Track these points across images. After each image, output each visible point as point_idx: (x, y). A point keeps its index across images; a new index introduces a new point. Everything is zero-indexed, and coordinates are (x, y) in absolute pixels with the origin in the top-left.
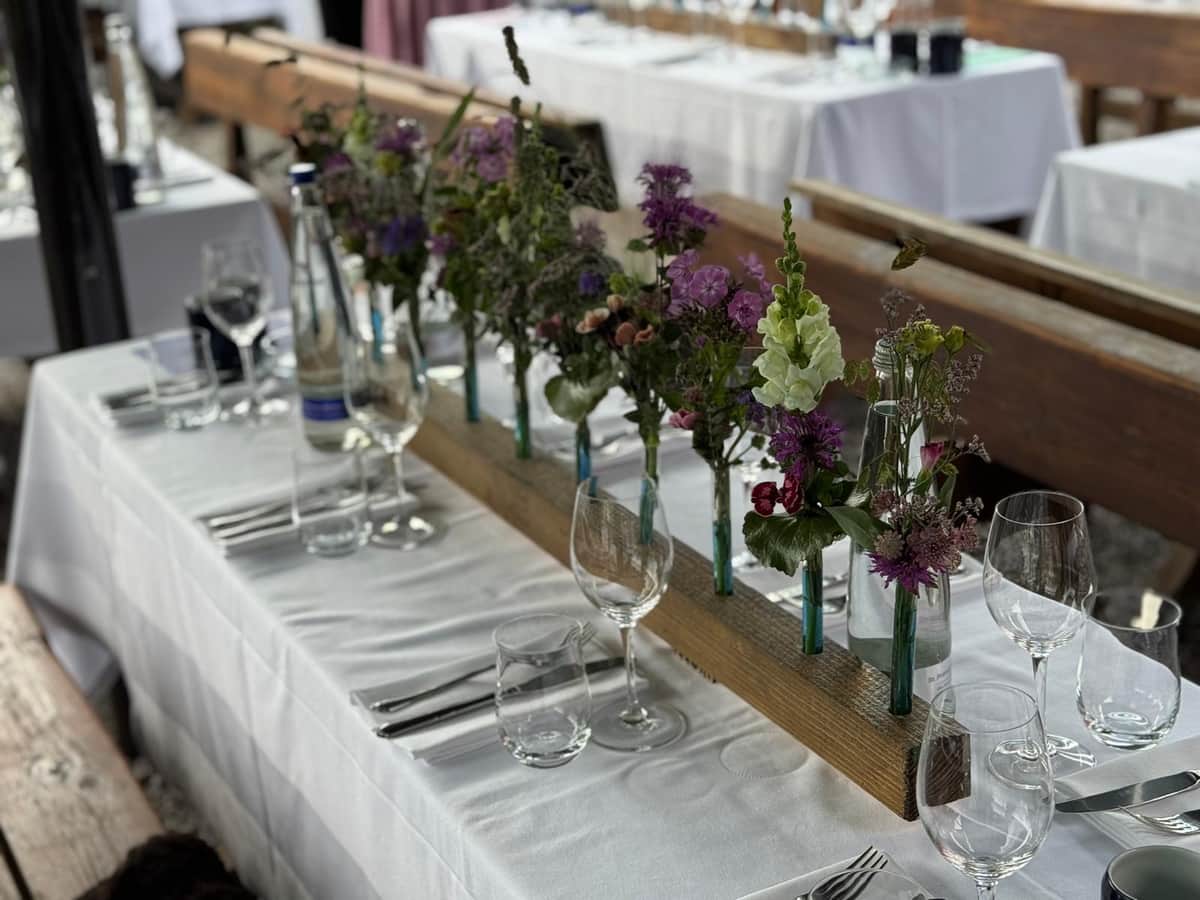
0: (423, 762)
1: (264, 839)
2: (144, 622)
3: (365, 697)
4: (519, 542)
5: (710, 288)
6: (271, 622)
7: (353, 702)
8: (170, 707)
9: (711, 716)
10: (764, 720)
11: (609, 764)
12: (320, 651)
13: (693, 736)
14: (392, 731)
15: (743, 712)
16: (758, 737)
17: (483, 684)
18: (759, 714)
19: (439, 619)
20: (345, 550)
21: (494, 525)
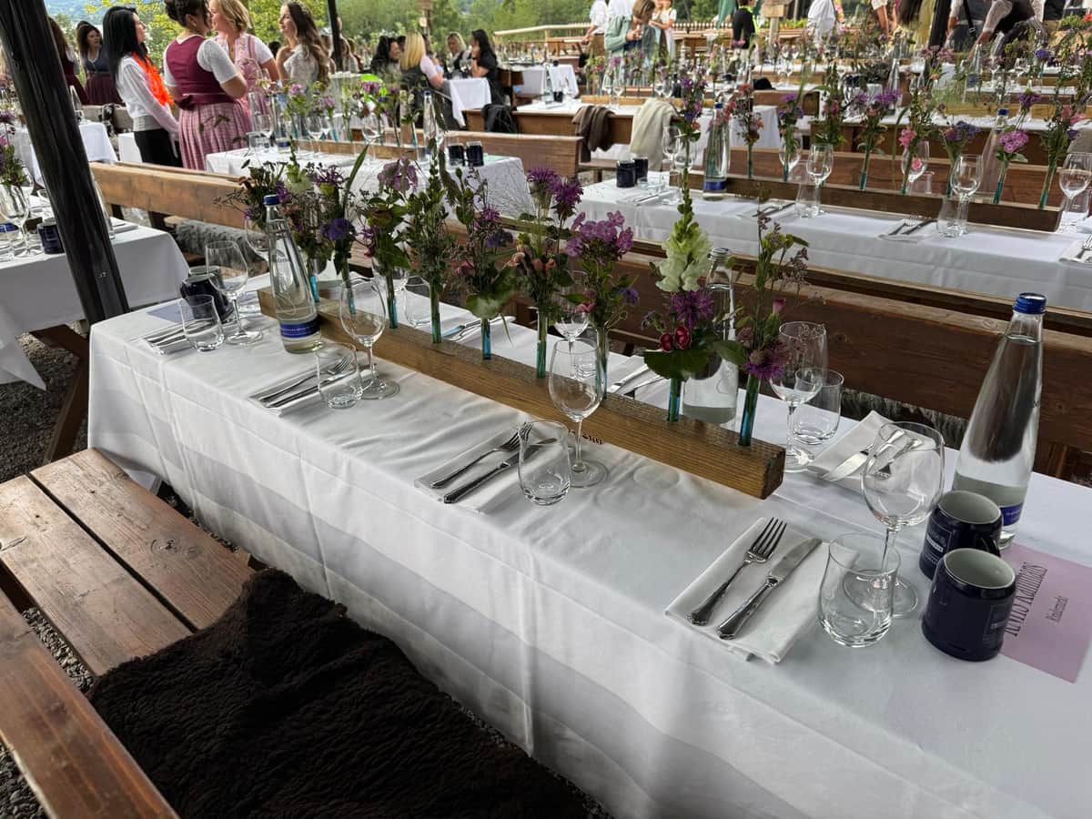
0: (482, 514)
1: (316, 564)
2: (201, 458)
3: (425, 480)
4: (444, 387)
5: (606, 231)
6: (330, 449)
7: (417, 486)
8: (224, 501)
9: (614, 462)
10: (642, 458)
11: (584, 496)
12: (377, 459)
13: (612, 473)
14: (452, 499)
15: (626, 457)
16: (645, 468)
17: (487, 464)
18: (638, 455)
19: (430, 433)
20: (349, 405)
21: (424, 379)
